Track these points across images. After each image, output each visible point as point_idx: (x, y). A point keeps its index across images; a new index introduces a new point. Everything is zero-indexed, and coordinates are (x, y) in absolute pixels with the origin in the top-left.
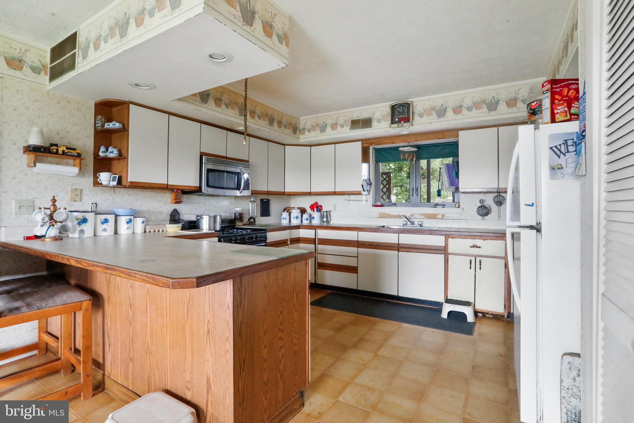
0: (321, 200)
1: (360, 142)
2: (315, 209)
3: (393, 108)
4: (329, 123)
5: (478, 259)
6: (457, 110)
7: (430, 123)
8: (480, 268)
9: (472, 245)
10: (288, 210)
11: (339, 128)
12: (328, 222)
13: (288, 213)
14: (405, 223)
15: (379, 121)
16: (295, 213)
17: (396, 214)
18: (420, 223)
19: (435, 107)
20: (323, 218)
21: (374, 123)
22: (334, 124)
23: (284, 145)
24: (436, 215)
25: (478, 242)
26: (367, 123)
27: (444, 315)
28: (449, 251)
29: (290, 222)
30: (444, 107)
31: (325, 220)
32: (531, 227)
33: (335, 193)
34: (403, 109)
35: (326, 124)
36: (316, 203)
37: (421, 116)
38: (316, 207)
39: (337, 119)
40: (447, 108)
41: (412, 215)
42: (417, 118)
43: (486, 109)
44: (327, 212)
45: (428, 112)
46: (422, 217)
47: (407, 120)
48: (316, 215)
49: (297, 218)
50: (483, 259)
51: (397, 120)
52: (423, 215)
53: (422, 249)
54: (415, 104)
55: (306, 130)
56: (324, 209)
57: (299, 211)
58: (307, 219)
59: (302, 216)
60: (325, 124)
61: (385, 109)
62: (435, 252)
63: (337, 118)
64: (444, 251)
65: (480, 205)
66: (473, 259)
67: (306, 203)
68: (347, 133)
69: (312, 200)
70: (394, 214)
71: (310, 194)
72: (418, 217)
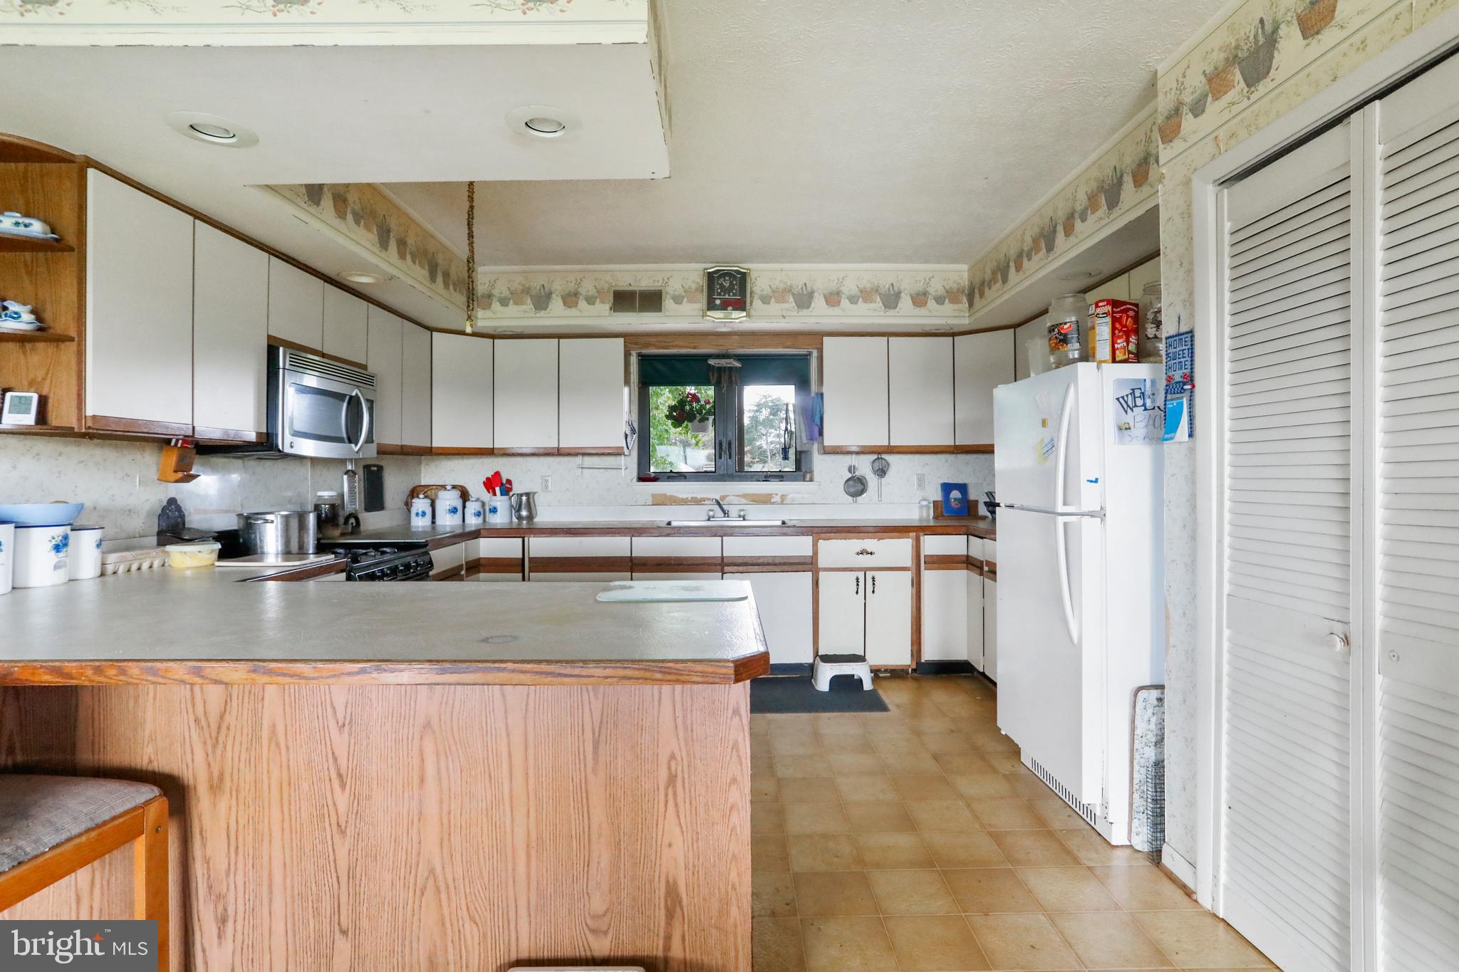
0: (507, 469)
1: (621, 340)
2: (497, 489)
3: (711, 278)
4: (557, 290)
5: (869, 574)
6: (833, 299)
7: (784, 317)
8: (873, 592)
9: (859, 550)
10: (430, 492)
11: (582, 304)
12: (530, 517)
13: (428, 501)
14: (711, 513)
15: (678, 300)
16: (448, 500)
17: (690, 496)
18: (742, 513)
19: (791, 287)
20: (519, 510)
21: (668, 303)
22: (569, 294)
23: (431, 330)
24: (770, 496)
25: (869, 544)
26: (651, 300)
27: (823, 685)
28: (821, 565)
29: (433, 522)
30: (809, 289)
31: (524, 513)
32: (1092, 515)
33: (558, 452)
34: (731, 283)
35: (550, 290)
36: (497, 474)
37: (765, 300)
38: (493, 483)
39: (579, 284)
40: (814, 292)
41: (723, 498)
42: (757, 303)
43: (881, 304)
44: (528, 494)
45: (780, 294)
46: (744, 501)
47: (740, 305)
48: (500, 502)
49: (454, 511)
50: (877, 574)
51: (718, 302)
52: (745, 496)
53: (769, 564)
54: (753, 275)
55: (495, 299)
56: (517, 489)
57: (457, 493)
58: (478, 514)
59: (464, 507)
60: (546, 289)
61: (689, 276)
62: (795, 567)
63: (579, 280)
64: (809, 565)
65: (850, 475)
66: (861, 575)
67: (472, 474)
68: (601, 316)
69: (487, 467)
70: (684, 496)
71: (490, 452)
72: (736, 500)
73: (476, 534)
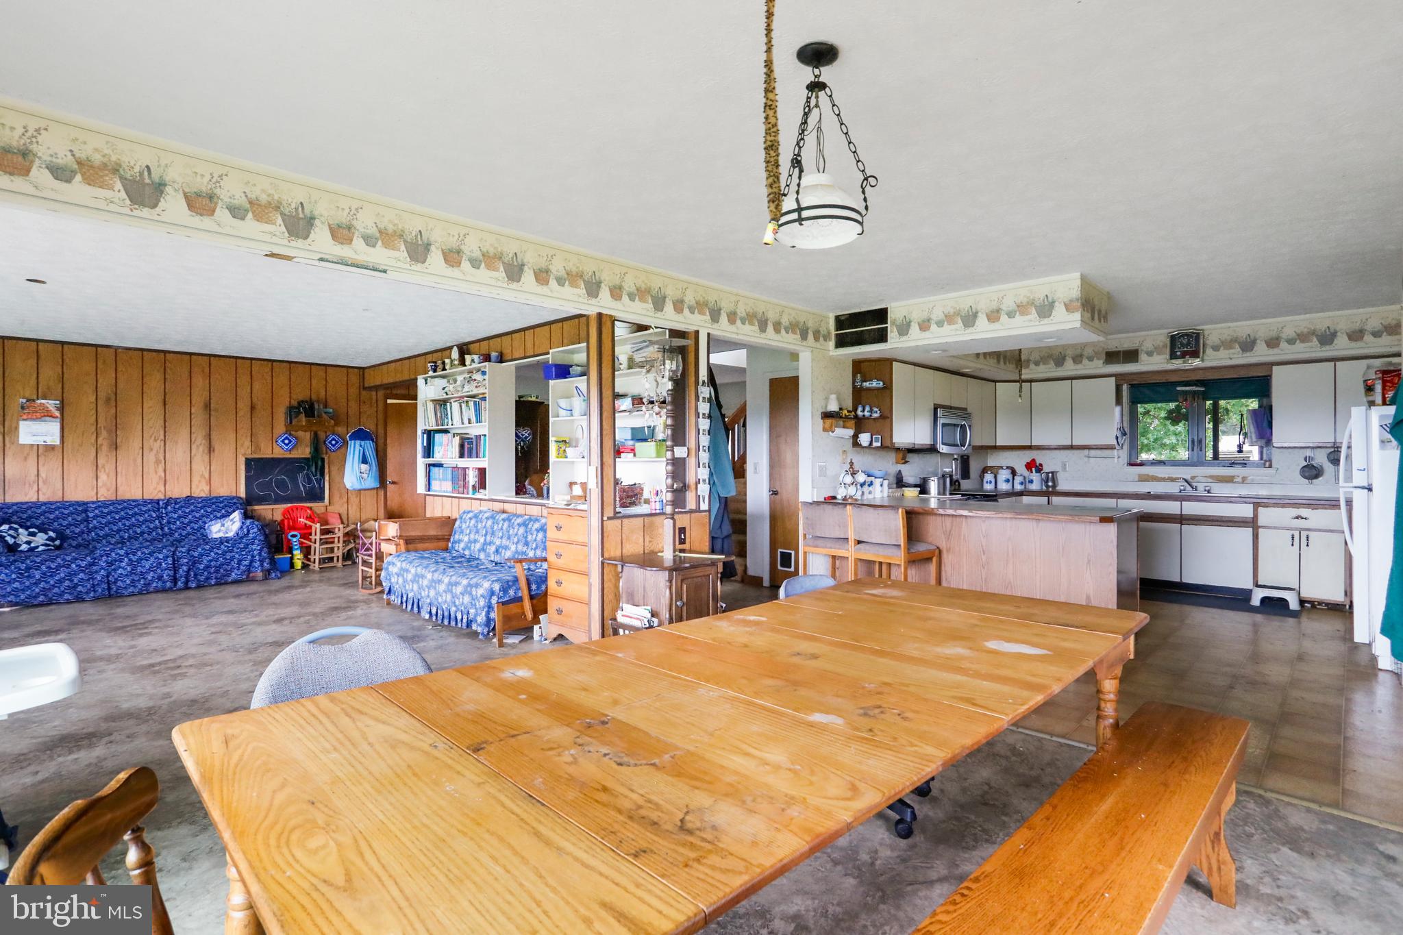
0: (1040, 457)
1: (1114, 378)
2: (1033, 469)
3: (1173, 339)
4: (1070, 355)
5: (1304, 534)
6: (1273, 343)
7: (1231, 359)
8: (1308, 545)
9: (1294, 516)
10: (995, 470)
11: (1085, 361)
12: (1054, 486)
13: (993, 475)
14: (1182, 488)
15: (1150, 354)
16: (1004, 475)
17: (1167, 476)
18: (1207, 488)
19: (1237, 338)
20: (1047, 481)
21: (1143, 357)
22: (1077, 356)
23: (995, 382)
24: (1233, 477)
25: (1304, 512)
26: (1131, 355)
27: (1256, 601)
28: (1260, 523)
29: (996, 487)
30: (1252, 338)
31: (1050, 484)
32: (1362, 488)
33: (1072, 447)
34: (1189, 340)
35: (1065, 355)
36: (1033, 460)
37: (1216, 348)
38: (1031, 466)
39: (1083, 350)
40: (1256, 340)
41: (1193, 478)
42: (1209, 351)
43: (1317, 343)
44: (1052, 473)
45: (1227, 344)
46: (1210, 480)
47: (1195, 354)
48: (1035, 476)
49: (1008, 481)
50: (1311, 534)
51: (1179, 353)
52: (1211, 477)
53: (1217, 521)
54: (1206, 333)
56: (1046, 469)
57: (1009, 471)
58: (1022, 483)
59: (1013, 479)
60: (1063, 355)
61: (1160, 337)
62: (1237, 524)
63: (1082, 347)
64: (1252, 523)
65: (1306, 464)
66: (1297, 534)
67: (1018, 461)
68: (1099, 366)
69: (1027, 456)
70: (1163, 476)
71: (1030, 448)
72: (1203, 480)
73: (1021, 494)
